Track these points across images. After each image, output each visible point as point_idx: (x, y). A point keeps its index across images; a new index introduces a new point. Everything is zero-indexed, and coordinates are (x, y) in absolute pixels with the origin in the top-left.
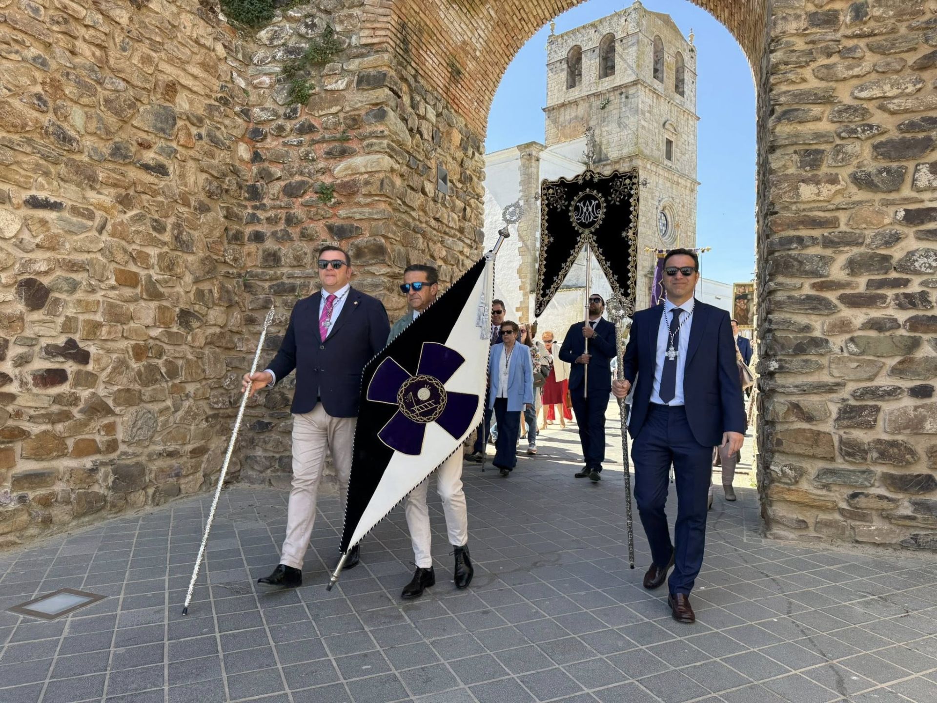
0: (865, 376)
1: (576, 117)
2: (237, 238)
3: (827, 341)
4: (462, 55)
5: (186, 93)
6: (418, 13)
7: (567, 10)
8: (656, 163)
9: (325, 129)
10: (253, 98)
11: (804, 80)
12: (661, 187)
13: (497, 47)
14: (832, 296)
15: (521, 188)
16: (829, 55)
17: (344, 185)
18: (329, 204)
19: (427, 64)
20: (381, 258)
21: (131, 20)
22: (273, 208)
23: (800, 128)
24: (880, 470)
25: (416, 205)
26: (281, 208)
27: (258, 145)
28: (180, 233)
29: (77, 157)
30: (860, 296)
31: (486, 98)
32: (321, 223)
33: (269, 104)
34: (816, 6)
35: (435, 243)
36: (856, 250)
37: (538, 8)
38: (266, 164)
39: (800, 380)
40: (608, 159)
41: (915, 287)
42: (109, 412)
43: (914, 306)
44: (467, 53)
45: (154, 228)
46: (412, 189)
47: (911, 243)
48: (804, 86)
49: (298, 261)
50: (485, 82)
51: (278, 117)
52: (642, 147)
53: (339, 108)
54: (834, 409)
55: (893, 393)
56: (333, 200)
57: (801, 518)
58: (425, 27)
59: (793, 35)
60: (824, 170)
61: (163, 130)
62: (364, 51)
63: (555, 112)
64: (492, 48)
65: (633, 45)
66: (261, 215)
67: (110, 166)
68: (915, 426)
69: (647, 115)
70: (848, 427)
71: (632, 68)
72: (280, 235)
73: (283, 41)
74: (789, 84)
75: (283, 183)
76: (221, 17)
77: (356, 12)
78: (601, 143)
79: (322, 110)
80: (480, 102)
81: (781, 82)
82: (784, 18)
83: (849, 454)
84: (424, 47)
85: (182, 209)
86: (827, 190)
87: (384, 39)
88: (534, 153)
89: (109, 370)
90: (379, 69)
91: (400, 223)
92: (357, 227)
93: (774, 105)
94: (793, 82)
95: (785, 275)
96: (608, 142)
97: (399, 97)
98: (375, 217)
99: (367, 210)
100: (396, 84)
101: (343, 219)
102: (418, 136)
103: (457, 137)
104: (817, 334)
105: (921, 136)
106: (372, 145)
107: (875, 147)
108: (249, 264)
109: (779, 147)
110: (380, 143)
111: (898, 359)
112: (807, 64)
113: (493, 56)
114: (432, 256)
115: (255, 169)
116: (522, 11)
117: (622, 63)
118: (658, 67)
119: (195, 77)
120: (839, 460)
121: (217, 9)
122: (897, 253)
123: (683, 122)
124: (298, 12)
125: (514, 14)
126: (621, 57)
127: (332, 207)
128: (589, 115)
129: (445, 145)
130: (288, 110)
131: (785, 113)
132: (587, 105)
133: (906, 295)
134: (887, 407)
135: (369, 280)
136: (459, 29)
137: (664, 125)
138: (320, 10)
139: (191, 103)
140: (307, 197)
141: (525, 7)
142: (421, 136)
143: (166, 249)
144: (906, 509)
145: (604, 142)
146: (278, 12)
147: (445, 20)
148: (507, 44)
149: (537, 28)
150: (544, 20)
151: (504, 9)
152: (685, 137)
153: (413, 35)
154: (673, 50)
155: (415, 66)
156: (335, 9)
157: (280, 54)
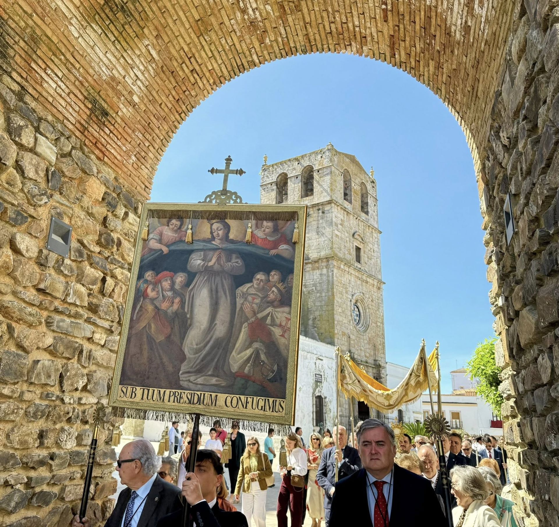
4: (110, 92)
6: (31, 16)
7: (248, 71)
8: (348, 264)
12: (353, 283)
13: (164, 98)
19: (45, 85)
31: (151, 155)
37: (213, 61)
40: (309, 259)
44: (119, 94)
50: (148, 136)
52: (337, 251)
64: (157, 97)
65: (327, 174)
69: (340, 226)
71: (326, 191)
80: (141, 159)
84: (40, 62)
96: (310, 247)
102: (12, 170)
103: (97, 189)
113: (159, 108)
116: (192, 60)
117: (319, 187)
118: (348, 192)
123: (368, 234)
125: (184, 62)
126: (318, 182)
129: (74, 194)
136: (104, 59)
137: (353, 235)
141: (197, 55)
142: (22, 172)
147: (80, 40)
148: (177, 98)
149: (214, 87)
150: (222, 79)
151: (170, 52)
152: (371, 246)
153: (17, 38)
154: (358, 181)
155: (19, 79)
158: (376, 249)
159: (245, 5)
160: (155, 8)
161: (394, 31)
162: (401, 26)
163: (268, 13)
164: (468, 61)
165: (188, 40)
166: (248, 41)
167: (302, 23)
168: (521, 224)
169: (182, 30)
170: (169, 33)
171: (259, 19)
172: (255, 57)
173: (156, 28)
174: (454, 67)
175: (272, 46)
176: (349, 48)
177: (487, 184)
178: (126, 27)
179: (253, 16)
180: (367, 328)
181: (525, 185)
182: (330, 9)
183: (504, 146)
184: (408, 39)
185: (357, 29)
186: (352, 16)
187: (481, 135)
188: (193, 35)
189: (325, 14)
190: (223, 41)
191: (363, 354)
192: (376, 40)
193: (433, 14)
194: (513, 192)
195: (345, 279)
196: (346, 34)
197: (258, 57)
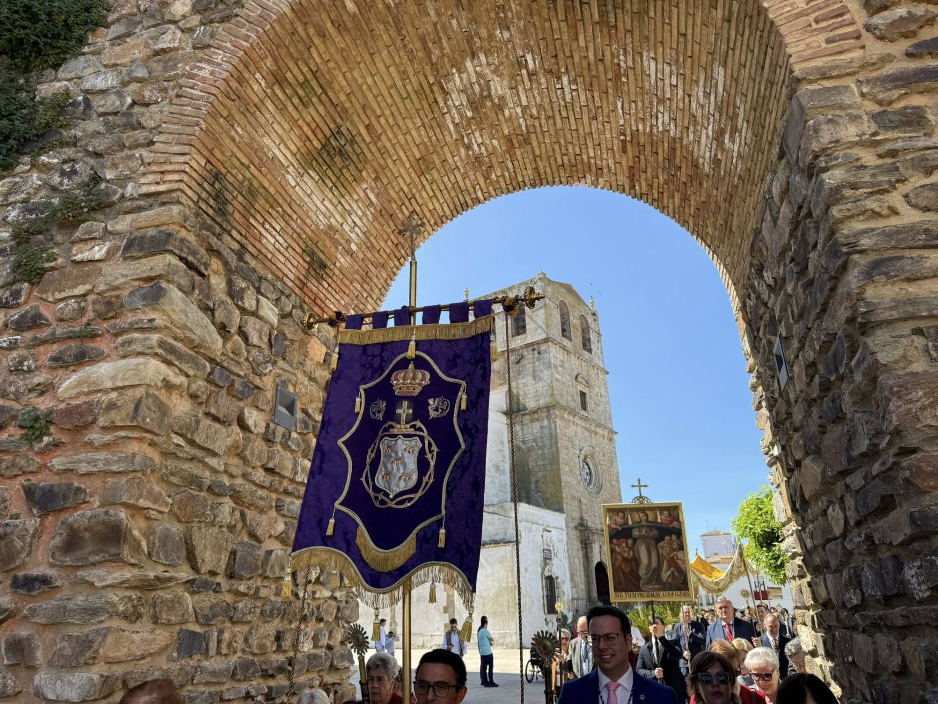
4: (328, 243)
6: (247, 167)
7: (472, 208)
8: (573, 413)
9: (61, 320)
11: (894, 212)
13: (382, 244)
17: (69, 412)
18: (37, 447)
19: (264, 241)
20: (113, 551)
23: (913, 289)
25: (219, 446)
31: (369, 307)
32: (17, 484)
34: (880, 103)
35: (261, 511)
37: (435, 201)
40: (526, 409)
44: (336, 243)
46: (216, 419)
48: (894, 221)
50: (366, 286)
52: (558, 398)
53: (88, 287)
56: (46, 439)
58: (261, 190)
59: (853, 145)
62: (142, 203)
64: (375, 244)
65: (541, 308)
69: (560, 369)
71: (541, 328)
73: (23, 196)
74: (867, 219)
77: (140, 151)
78: (518, 393)
79: (60, 292)
81: (852, 217)
84: (258, 217)
87: (176, 186)
90: (163, 228)
91: (175, 480)
92: (78, 489)
93: (849, 254)
94: (876, 215)
96: (525, 394)
97: (201, 274)
98: (115, 468)
99: (102, 455)
100: (193, 253)
101: (57, 473)
102: (238, 339)
103: (318, 350)
106: (130, 342)
109: (879, 325)
110: (145, 339)
112: (893, 186)
113: (377, 256)
114: (253, 536)
116: (413, 201)
117: (532, 323)
118: (566, 327)
123: (593, 376)
124: (55, 157)
125: (403, 204)
126: (531, 318)
127: (41, 453)
128: (505, 369)
129: (296, 358)
130: (7, 294)
131: (876, 265)
132: (503, 360)
135: (80, 600)
136: (322, 208)
137: (576, 378)
138: (88, 154)
140: (4, 436)
141: (417, 196)
142: (245, 338)
145: (521, 393)
146: (26, 159)
147: (297, 189)
148: (396, 242)
149: (436, 227)
150: (444, 219)
151: (389, 194)
152: (597, 389)
153: (235, 193)
154: (577, 314)
155: (238, 237)
156: (110, 151)
157: (14, 214)
158: (604, 393)
159: (470, 141)
160: (374, 149)
161: (634, 162)
162: (642, 157)
163: (494, 147)
164: (720, 194)
165: (408, 180)
166: (472, 178)
167: (531, 157)
168: (796, 369)
169: (402, 171)
170: (389, 174)
171: (485, 154)
172: (480, 194)
173: (375, 170)
174: (703, 199)
175: (498, 181)
176: (583, 180)
177: (749, 323)
178: (344, 171)
179: (478, 152)
180: (600, 488)
181: (797, 329)
182: (562, 141)
183: (769, 286)
184: (649, 170)
185: (592, 161)
186: (587, 148)
187: (738, 272)
188: (413, 175)
189: (556, 147)
190: (446, 179)
191: (598, 521)
192: (613, 171)
193: (678, 146)
194: (784, 334)
195: (571, 430)
196: (579, 167)
197: (483, 193)
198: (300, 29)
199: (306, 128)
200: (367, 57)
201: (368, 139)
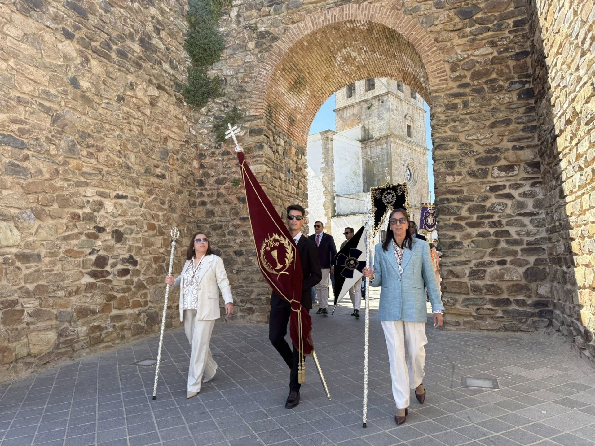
0: (479, 257)
1: (353, 114)
2: (194, 204)
3: (462, 242)
4: (295, 113)
5: (171, 140)
6: (275, 99)
8: (402, 139)
10: (199, 139)
11: (445, 132)
12: (405, 153)
13: (311, 106)
14: (463, 223)
15: (323, 156)
16: (455, 122)
18: (237, 187)
19: (280, 120)
21: (151, 112)
22: (210, 190)
23: (445, 152)
24: (488, 297)
25: (277, 185)
26: (214, 189)
27: (203, 161)
28: (171, 204)
29: (132, 175)
30: (474, 223)
31: (307, 130)
32: (234, 196)
33: (207, 142)
34: (448, 101)
35: (286, 202)
36: (471, 203)
37: (330, 87)
38: (207, 170)
39: (452, 260)
40: (373, 138)
41: (496, 219)
42: (145, 287)
43: (496, 226)
44: (297, 111)
45: (161, 203)
46: (275, 178)
47: (493, 200)
48: (445, 134)
49: (223, 214)
50: (306, 123)
51: (212, 148)
52: (393, 130)
53: (241, 144)
54: (467, 272)
55: (490, 264)
56: (240, 186)
57: (457, 320)
58: (279, 104)
59: (439, 113)
60: (456, 169)
61: (163, 159)
62: (252, 118)
63: (341, 112)
64: (309, 107)
66: (205, 193)
67: (144, 177)
68: (500, 277)
69: (395, 111)
70: (473, 279)
71: (384, 85)
72: (214, 202)
73: (213, 113)
74: (439, 134)
75: (215, 178)
76: (185, 104)
77: (248, 100)
78: (369, 128)
81: (436, 133)
82: (435, 106)
83: (475, 291)
84: (278, 113)
85: (172, 193)
86: (458, 178)
87: (261, 113)
88: (330, 136)
89: (145, 268)
90: (260, 127)
91: (271, 195)
93: (434, 142)
95: (443, 215)
96: (373, 128)
97: (268, 137)
100: (267, 132)
102: (277, 154)
103: (294, 151)
104: (458, 239)
105: (493, 155)
106: (257, 161)
107: (476, 160)
108: (199, 216)
109: (437, 160)
110: (261, 160)
111: (492, 249)
112: (446, 125)
113: (309, 111)
115: (201, 172)
116: (322, 89)
117: (379, 82)
118: (400, 84)
119: (175, 133)
120: (471, 294)
121: (183, 101)
122: (488, 204)
123: (416, 114)
124: (220, 100)
125: (318, 91)
127: (239, 189)
128: (361, 113)
129: (289, 155)
130: (217, 145)
131: (438, 146)
132: (360, 107)
133: (493, 222)
134: (489, 270)
136: (293, 102)
137: (405, 117)
138: (230, 99)
139: (174, 144)
140: (227, 184)
141: (324, 87)
142: (278, 153)
143: (165, 212)
144: (500, 314)
145: (371, 128)
146: (210, 100)
147: (287, 99)
148: (316, 104)
149: (330, 96)
150: (333, 92)
151: (314, 90)
152: (418, 123)
153: (273, 109)
155: (275, 122)
156: (238, 99)
157: (212, 119)
158: (422, 125)
159: (343, 68)
160: (310, 79)
161: (404, 76)
162: (406, 76)
163: (352, 69)
169: (319, 82)
170: (315, 84)
171: (349, 71)
173: (310, 84)
178: (300, 88)
179: (346, 71)
180: (416, 183)
185: (389, 73)
186: (387, 69)
188: (322, 81)
189: (376, 68)
190: (334, 81)
192: (397, 76)
195: (399, 150)
198: (291, 55)
199: (290, 80)
200: (310, 55)
201: (308, 76)
